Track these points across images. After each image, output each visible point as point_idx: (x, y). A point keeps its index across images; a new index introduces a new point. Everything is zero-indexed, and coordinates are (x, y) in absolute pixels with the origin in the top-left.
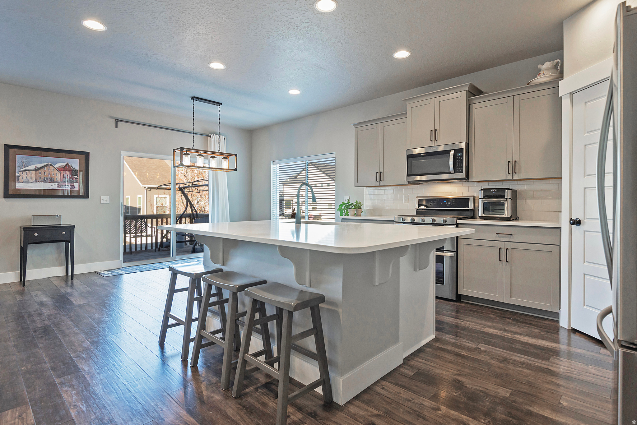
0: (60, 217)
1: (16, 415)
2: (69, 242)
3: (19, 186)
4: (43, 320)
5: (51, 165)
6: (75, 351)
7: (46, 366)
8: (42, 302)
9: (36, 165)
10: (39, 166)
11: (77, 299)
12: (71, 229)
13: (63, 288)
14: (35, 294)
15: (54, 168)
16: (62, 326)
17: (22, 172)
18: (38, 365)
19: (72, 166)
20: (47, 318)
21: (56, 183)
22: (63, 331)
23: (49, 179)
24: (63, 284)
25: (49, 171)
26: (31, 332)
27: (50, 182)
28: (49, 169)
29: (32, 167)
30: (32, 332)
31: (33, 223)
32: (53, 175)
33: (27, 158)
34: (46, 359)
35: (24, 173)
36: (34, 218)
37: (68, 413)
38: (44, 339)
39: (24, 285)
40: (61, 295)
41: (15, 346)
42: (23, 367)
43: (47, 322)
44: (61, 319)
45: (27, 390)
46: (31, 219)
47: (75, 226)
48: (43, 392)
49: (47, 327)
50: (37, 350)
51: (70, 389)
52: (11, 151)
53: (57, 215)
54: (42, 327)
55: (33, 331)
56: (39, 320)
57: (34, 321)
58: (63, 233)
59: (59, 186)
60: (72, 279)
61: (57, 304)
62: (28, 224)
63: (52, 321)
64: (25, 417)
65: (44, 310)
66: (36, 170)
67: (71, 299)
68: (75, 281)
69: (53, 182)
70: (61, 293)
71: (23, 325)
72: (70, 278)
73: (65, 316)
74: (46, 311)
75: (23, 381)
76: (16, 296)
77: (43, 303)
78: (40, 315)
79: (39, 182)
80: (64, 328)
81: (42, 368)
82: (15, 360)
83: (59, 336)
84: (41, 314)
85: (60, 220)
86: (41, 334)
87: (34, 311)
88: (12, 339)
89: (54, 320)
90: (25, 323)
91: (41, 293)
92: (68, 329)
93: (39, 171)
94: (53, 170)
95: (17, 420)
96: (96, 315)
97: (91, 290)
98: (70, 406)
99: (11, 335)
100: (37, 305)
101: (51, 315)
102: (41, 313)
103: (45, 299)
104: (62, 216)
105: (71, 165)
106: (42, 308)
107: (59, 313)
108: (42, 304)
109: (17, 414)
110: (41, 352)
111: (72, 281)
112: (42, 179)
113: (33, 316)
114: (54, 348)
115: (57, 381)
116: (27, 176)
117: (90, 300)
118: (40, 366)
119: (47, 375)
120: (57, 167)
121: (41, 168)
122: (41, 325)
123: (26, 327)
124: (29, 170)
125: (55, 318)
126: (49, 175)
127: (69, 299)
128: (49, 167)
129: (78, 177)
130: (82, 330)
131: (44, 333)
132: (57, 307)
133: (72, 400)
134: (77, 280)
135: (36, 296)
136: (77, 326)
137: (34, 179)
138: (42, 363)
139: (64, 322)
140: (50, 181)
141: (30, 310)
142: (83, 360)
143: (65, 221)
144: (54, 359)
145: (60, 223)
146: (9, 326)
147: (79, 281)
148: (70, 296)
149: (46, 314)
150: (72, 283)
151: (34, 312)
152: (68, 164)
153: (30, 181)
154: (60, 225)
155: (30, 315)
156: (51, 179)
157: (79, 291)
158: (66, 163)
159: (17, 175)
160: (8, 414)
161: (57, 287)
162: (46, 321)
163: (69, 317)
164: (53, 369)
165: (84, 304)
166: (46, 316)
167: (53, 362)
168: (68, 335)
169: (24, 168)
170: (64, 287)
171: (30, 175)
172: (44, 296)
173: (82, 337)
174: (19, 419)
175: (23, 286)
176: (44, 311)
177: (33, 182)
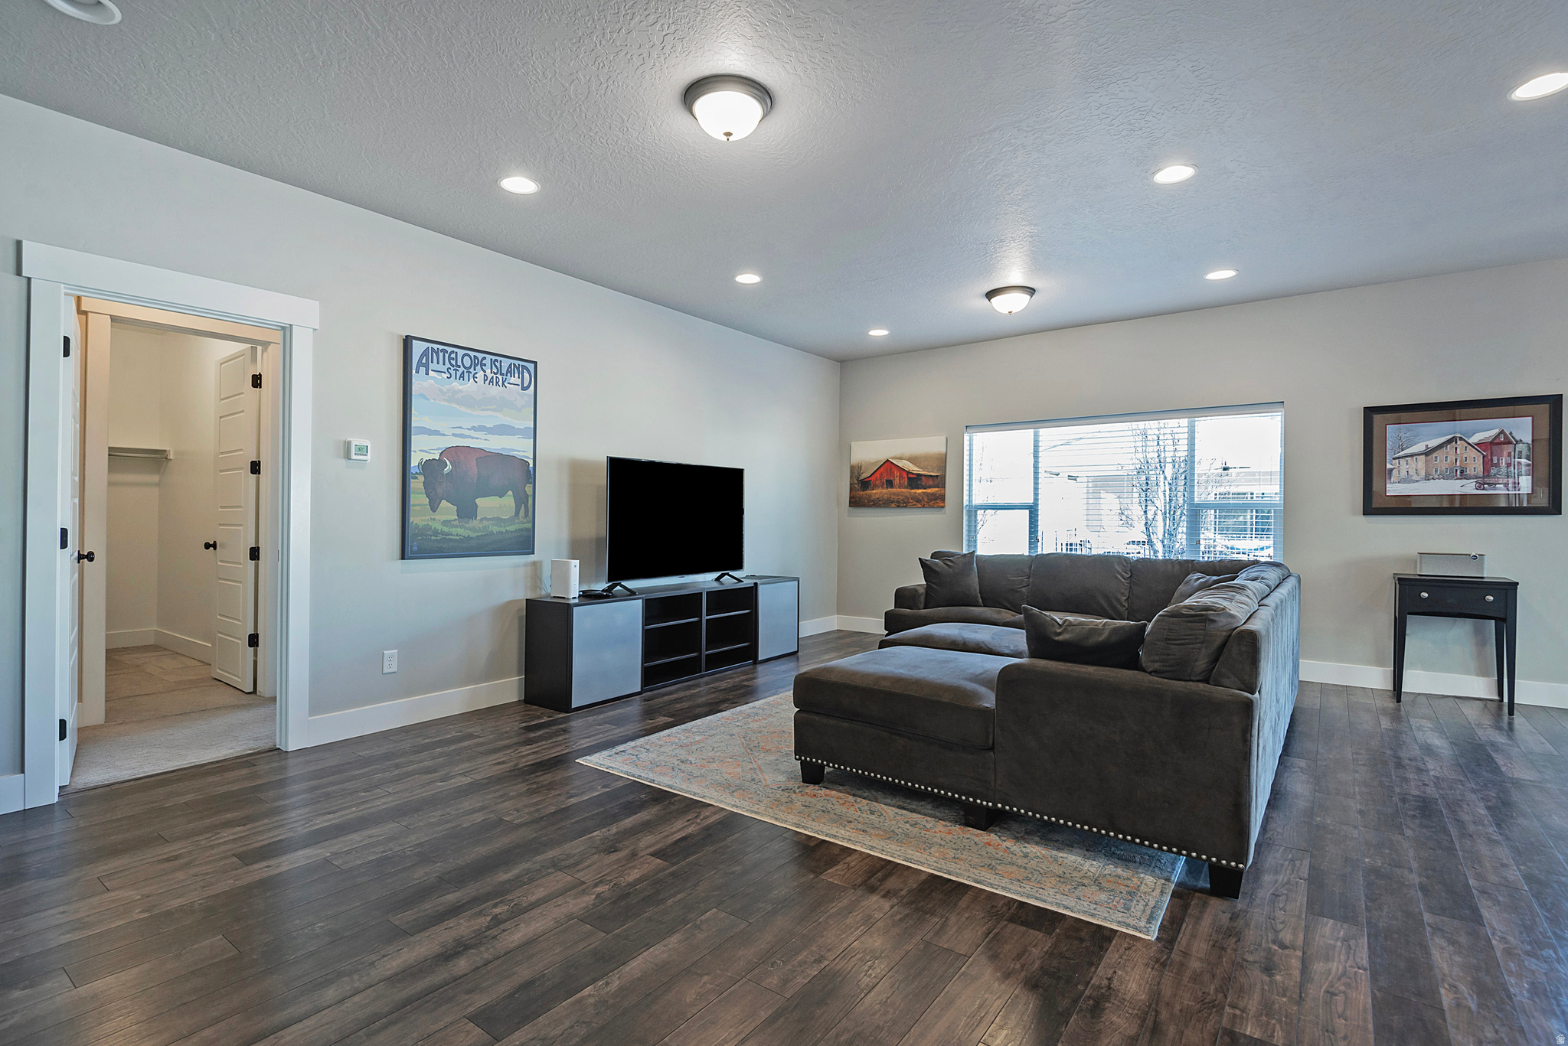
0: (1482, 560)
1: (1339, 933)
2: (1504, 620)
3: (1394, 489)
4: (1424, 785)
5: (1461, 439)
6: (1480, 877)
7: (1411, 877)
8: (1430, 745)
9: (1427, 443)
10: (1433, 443)
11: (1511, 764)
12: (1507, 590)
13: (1484, 728)
14: (1418, 725)
15: (1467, 445)
16: (1463, 811)
17: (1397, 460)
18: (1395, 867)
19: (1514, 435)
20: (1432, 783)
21: (1473, 479)
22: (1463, 822)
23: (1456, 470)
24: (1487, 721)
25: (1456, 452)
26: (1394, 799)
27: (1458, 479)
28: (1456, 448)
29: (1420, 447)
30: (1396, 799)
31: (1420, 570)
32: (1466, 461)
33: (1409, 430)
34: (1415, 865)
35: (1403, 461)
36: (1421, 558)
37: (1435, 992)
38: (1417, 821)
39: (1399, 700)
40: (1475, 742)
41: (1361, 812)
42: (1367, 857)
43: (1431, 791)
44: (1464, 795)
45: (1366, 905)
46: (1416, 562)
47: (1518, 583)
48: (1394, 922)
49: (1429, 802)
50: (1400, 837)
51: (1451, 948)
52: (1377, 418)
53: (1474, 554)
54: (1418, 796)
55: (1400, 799)
56: (1415, 779)
57: (1406, 780)
58: (1487, 597)
59: (1480, 487)
60: (1511, 713)
61: (1462, 761)
62: (1409, 571)
63: (1441, 792)
64: (1353, 947)
65: (1431, 764)
66: (1428, 453)
67: (1497, 760)
68: (1518, 719)
69: (1465, 478)
70: (1477, 739)
71: (1384, 779)
72: (1506, 710)
73: (1474, 791)
74: (1433, 768)
75: (1362, 882)
76: (1381, 717)
77: (1432, 749)
78: (1419, 770)
79: (1433, 479)
80: (1466, 818)
81: (1402, 877)
82: (1356, 838)
83: (1452, 831)
84: (1422, 770)
85: (1481, 567)
86: (1413, 811)
87: (1410, 760)
88: (1358, 797)
89: (1449, 792)
90: (1387, 776)
91: (1431, 726)
92: (1475, 823)
93: (1434, 455)
94: (1466, 450)
95: (1339, 943)
96: (1556, 818)
97: (1556, 753)
98: (1443, 980)
99: (1357, 790)
100: (1418, 748)
101: (1443, 779)
102: (1422, 766)
103: (1437, 741)
104: (1486, 557)
105: (1511, 434)
106: (1427, 759)
107: (1461, 781)
108: (1428, 750)
109: (1342, 933)
110: (1406, 845)
111: (1509, 719)
112: (1441, 471)
113: (1404, 767)
114: (1434, 849)
115: (1427, 917)
116: (1408, 467)
117: (1547, 777)
118: (1399, 871)
119: (1409, 896)
120: (1476, 441)
121: (1440, 446)
122: (1418, 793)
123: (1387, 784)
124: (1412, 456)
125: (1451, 788)
126: (1456, 461)
127: (1493, 759)
128: (1456, 443)
129: (1530, 462)
130: (1508, 839)
131: (1420, 810)
132: (1461, 767)
133: (1449, 971)
134: (1523, 720)
135: (1419, 728)
136: (1498, 826)
137: (1423, 473)
138: (1404, 868)
139: (1468, 805)
140: (1458, 476)
141: (1402, 755)
142: (1495, 905)
143: (1492, 571)
144: (1430, 872)
145: (1483, 573)
146: (1357, 772)
147: (1527, 724)
148: (1497, 751)
149: (1432, 773)
150: (1511, 724)
151: (1409, 762)
152: (1502, 432)
153: (1415, 478)
154: (1482, 578)
155: (1399, 765)
156: (1462, 472)
157: (1522, 748)
158: (1497, 431)
159: (1388, 467)
160: (1327, 924)
161: (1470, 723)
162: (1429, 788)
163: (1482, 798)
164: (1423, 889)
165: (1530, 781)
166: (1432, 778)
167: (1428, 877)
168: (1471, 836)
169: (1402, 450)
170: (1486, 728)
171: (1414, 466)
172: (1436, 734)
173: (1504, 853)
174: (1343, 944)
175: (1397, 702)
176: (1430, 766)
177: (1422, 479)
